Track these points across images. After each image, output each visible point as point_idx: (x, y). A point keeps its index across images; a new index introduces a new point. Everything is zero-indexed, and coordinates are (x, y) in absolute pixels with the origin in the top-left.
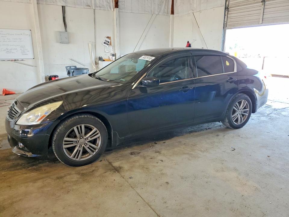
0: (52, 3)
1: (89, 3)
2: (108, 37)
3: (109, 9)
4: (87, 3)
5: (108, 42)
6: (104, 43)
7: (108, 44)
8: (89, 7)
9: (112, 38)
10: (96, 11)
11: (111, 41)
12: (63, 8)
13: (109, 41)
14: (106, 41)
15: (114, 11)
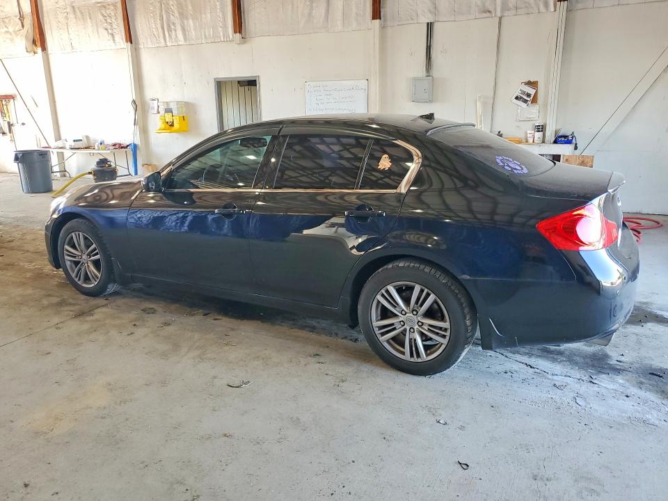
0: (411, 22)
1: (489, 6)
2: (529, 83)
3: (542, 8)
4: (484, 6)
5: (529, 95)
6: (517, 98)
7: (525, 101)
8: (488, 14)
9: (541, 86)
10: (504, 20)
11: (536, 94)
12: (430, 26)
13: (532, 92)
14: (523, 93)
15: (555, 10)
